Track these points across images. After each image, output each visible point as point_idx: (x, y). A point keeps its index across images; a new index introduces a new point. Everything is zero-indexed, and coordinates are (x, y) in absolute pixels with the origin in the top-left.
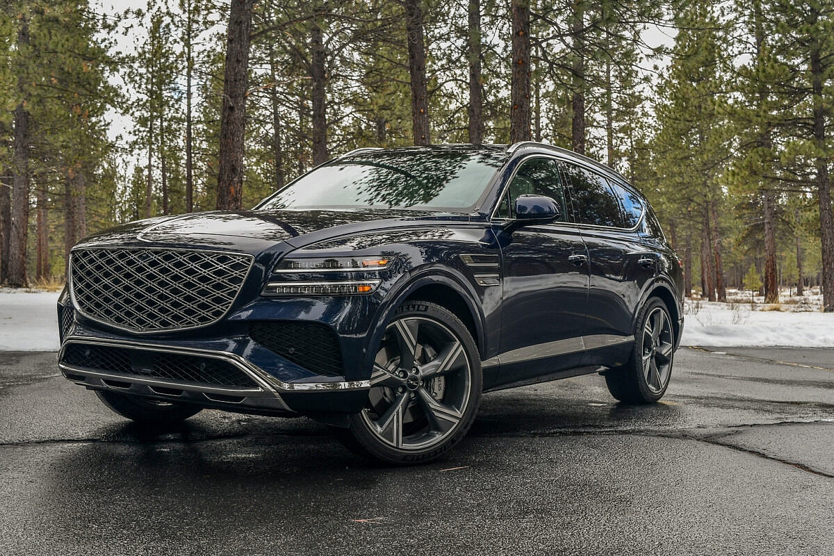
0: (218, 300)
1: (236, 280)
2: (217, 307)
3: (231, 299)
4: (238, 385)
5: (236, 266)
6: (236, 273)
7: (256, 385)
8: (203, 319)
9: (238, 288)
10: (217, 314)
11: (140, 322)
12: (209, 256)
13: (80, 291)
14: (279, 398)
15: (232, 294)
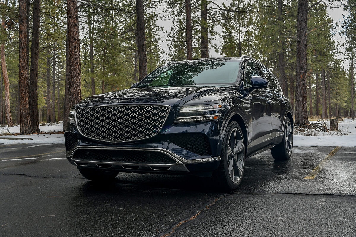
0: (155, 126)
1: (163, 117)
2: (155, 129)
3: (161, 125)
4: (166, 162)
5: (163, 111)
6: (162, 114)
7: (175, 162)
8: (148, 135)
9: (164, 120)
10: (155, 132)
11: (116, 138)
12: (148, 107)
13: (82, 126)
14: (185, 166)
15: (162, 123)
